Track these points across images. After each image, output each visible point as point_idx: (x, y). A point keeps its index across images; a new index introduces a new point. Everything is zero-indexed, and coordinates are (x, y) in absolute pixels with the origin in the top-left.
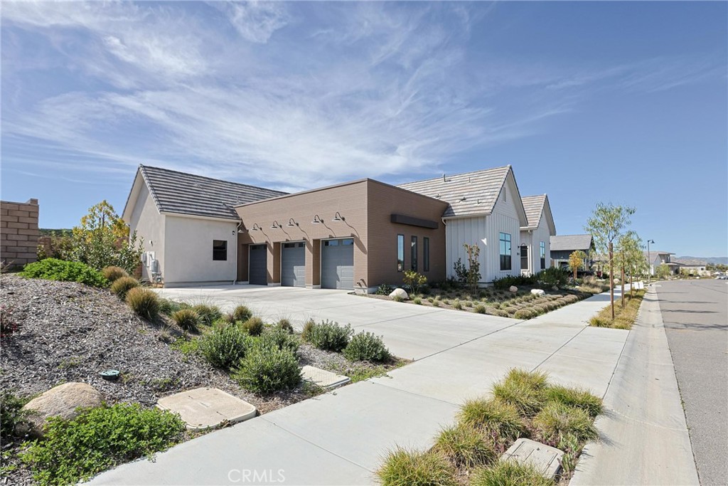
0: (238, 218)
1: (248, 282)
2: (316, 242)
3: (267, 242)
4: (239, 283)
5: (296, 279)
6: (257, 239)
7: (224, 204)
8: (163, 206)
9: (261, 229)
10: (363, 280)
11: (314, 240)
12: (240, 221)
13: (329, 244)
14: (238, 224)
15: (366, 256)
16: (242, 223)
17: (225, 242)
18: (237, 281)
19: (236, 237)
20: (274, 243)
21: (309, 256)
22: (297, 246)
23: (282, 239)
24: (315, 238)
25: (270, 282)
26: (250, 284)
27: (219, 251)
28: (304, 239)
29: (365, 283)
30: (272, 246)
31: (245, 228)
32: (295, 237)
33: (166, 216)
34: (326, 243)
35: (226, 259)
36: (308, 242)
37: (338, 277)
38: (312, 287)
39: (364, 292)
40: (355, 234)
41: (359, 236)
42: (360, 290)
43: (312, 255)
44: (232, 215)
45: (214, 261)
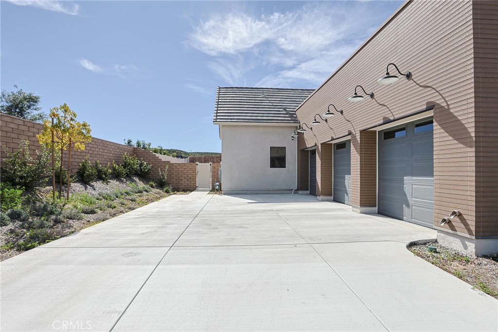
0: (296, 121)
1: (308, 192)
3: (316, 145)
4: (300, 192)
5: (347, 194)
6: (309, 144)
7: (285, 109)
8: (218, 117)
9: (311, 129)
10: (460, 215)
11: (361, 132)
12: (298, 125)
14: (297, 127)
15: (471, 150)
17: (283, 149)
18: (298, 190)
19: (295, 143)
20: (321, 144)
24: (363, 128)
25: (319, 195)
26: (310, 194)
27: (278, 159)
28: (349, 134)
29: (466, 225)
30: (320, 148)
32: (340, 131)
33: (223, 126)
34: (385, 135)
35: (285, 167)
36: (355, 137)
37: (406, 197)
38: (359, 211)
39: (466, 247)
40: (438, 102)
41: (448, 105)
42: (451, 239)
43: (359, 157)
44: (289, 119)
45: (271, 168)
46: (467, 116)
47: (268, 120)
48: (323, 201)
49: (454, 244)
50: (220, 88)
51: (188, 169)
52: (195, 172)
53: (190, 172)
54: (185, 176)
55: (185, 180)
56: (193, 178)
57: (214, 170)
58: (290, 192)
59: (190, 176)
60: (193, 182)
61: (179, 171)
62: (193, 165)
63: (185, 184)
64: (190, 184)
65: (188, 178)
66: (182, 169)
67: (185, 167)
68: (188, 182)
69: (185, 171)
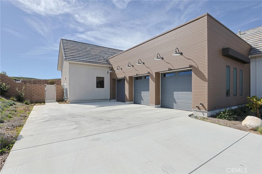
0: (110, 64)
1: (116, 100)
2: (157, 74)
3: (125, 77)
4: (111, 100)
5: (143, 100)
6: (120, 75)
7: (103, 57)
8: (67, 58)
9: (122, 69)
10: (202, 105)
11: (156, 73)
12: (111, 66)
13: (166, 76)
14: (110, 67)
15: (206, 84)
16: (112, 67)
17: (103, 78)
18: (110, 99)
19: (109, 76)
20: (129, 77)
21: (152, 84)
22: (143, 78)
23: (134, 74)
24: (156, 72)
25: (127, 101)
26: (117, 101)
27: (100, 83)
28: (149, 73)
29: (204, 108)
30: (128, 79)
31: (113, 70)
32: (142, 72)
33: (70, 63)
34: (164, 75)
35: (104, 87)
36: (152, 75)
37: (175, 100)
38: (154, 107)
39: (204, 115)
40: (194, 65)
41: (198, 67)
42: (198, 113)
43: (155, 84)
44: (106, 63)
45: (97, 88)
46: (205, 71)
47: (96, 62)
48: (129, 104)
49: (200, 114)
50: (62, 39)
51: (38, 89)
52: (44, 91)
53: (40, 90)
54: (36, 93)
55: (36, 96)
56: (43, 94)
57: (57, 89)
58: (106, 100)
59: (41, 93)
60: (43, 97)
61: (31, 90)
62: (42, 86)
63: (36, 98)
64: (41, 98)
65: (38, 94)
66: (33, 89)
67: (36, 87)
68: (39, 97)
69: (36, 90)
